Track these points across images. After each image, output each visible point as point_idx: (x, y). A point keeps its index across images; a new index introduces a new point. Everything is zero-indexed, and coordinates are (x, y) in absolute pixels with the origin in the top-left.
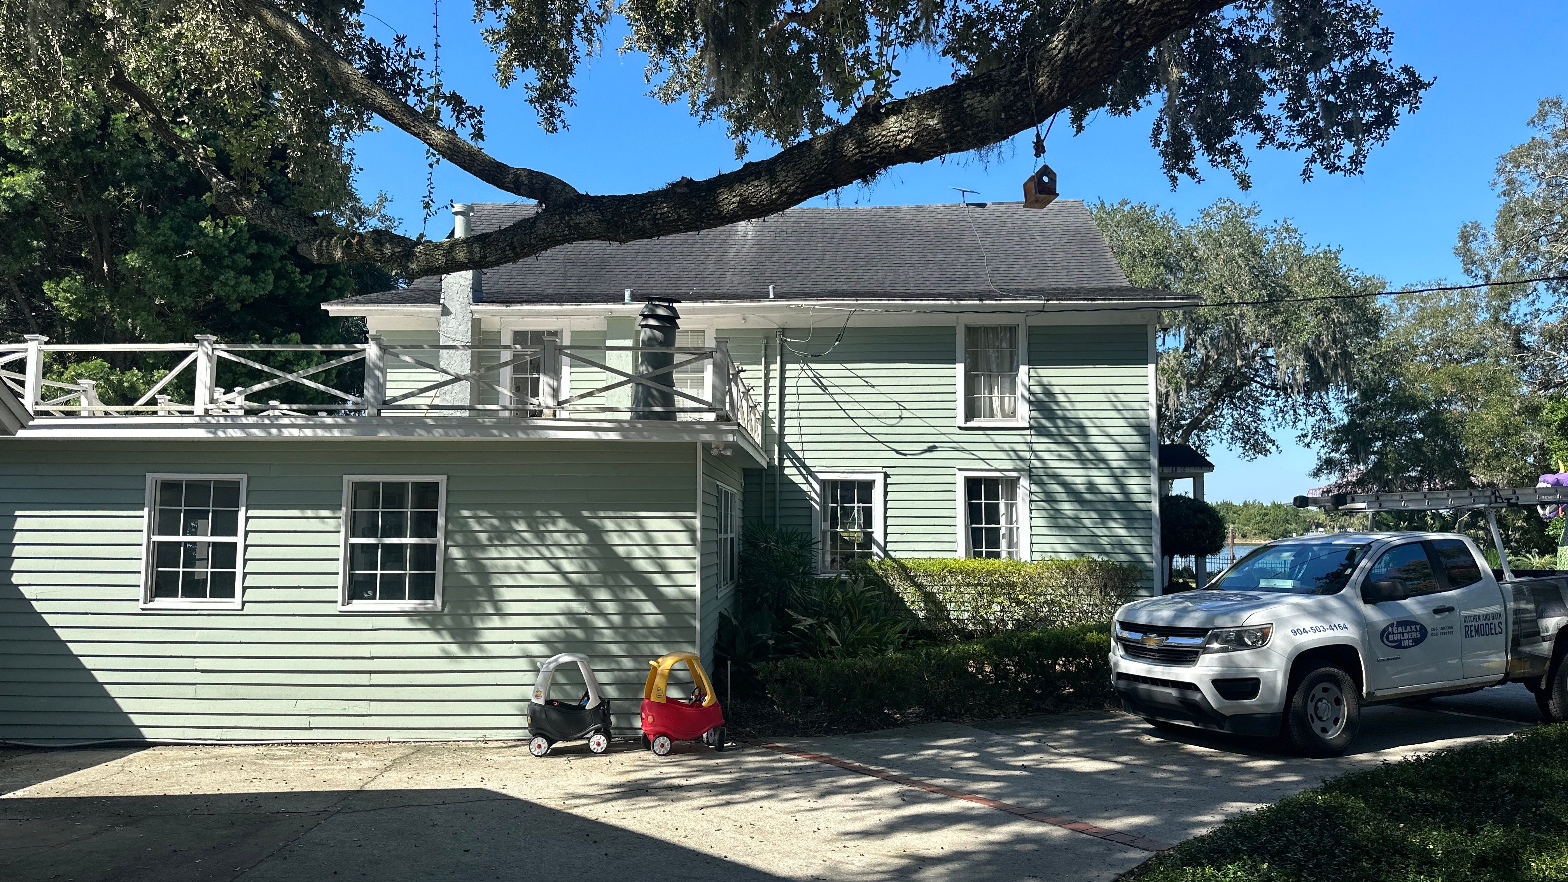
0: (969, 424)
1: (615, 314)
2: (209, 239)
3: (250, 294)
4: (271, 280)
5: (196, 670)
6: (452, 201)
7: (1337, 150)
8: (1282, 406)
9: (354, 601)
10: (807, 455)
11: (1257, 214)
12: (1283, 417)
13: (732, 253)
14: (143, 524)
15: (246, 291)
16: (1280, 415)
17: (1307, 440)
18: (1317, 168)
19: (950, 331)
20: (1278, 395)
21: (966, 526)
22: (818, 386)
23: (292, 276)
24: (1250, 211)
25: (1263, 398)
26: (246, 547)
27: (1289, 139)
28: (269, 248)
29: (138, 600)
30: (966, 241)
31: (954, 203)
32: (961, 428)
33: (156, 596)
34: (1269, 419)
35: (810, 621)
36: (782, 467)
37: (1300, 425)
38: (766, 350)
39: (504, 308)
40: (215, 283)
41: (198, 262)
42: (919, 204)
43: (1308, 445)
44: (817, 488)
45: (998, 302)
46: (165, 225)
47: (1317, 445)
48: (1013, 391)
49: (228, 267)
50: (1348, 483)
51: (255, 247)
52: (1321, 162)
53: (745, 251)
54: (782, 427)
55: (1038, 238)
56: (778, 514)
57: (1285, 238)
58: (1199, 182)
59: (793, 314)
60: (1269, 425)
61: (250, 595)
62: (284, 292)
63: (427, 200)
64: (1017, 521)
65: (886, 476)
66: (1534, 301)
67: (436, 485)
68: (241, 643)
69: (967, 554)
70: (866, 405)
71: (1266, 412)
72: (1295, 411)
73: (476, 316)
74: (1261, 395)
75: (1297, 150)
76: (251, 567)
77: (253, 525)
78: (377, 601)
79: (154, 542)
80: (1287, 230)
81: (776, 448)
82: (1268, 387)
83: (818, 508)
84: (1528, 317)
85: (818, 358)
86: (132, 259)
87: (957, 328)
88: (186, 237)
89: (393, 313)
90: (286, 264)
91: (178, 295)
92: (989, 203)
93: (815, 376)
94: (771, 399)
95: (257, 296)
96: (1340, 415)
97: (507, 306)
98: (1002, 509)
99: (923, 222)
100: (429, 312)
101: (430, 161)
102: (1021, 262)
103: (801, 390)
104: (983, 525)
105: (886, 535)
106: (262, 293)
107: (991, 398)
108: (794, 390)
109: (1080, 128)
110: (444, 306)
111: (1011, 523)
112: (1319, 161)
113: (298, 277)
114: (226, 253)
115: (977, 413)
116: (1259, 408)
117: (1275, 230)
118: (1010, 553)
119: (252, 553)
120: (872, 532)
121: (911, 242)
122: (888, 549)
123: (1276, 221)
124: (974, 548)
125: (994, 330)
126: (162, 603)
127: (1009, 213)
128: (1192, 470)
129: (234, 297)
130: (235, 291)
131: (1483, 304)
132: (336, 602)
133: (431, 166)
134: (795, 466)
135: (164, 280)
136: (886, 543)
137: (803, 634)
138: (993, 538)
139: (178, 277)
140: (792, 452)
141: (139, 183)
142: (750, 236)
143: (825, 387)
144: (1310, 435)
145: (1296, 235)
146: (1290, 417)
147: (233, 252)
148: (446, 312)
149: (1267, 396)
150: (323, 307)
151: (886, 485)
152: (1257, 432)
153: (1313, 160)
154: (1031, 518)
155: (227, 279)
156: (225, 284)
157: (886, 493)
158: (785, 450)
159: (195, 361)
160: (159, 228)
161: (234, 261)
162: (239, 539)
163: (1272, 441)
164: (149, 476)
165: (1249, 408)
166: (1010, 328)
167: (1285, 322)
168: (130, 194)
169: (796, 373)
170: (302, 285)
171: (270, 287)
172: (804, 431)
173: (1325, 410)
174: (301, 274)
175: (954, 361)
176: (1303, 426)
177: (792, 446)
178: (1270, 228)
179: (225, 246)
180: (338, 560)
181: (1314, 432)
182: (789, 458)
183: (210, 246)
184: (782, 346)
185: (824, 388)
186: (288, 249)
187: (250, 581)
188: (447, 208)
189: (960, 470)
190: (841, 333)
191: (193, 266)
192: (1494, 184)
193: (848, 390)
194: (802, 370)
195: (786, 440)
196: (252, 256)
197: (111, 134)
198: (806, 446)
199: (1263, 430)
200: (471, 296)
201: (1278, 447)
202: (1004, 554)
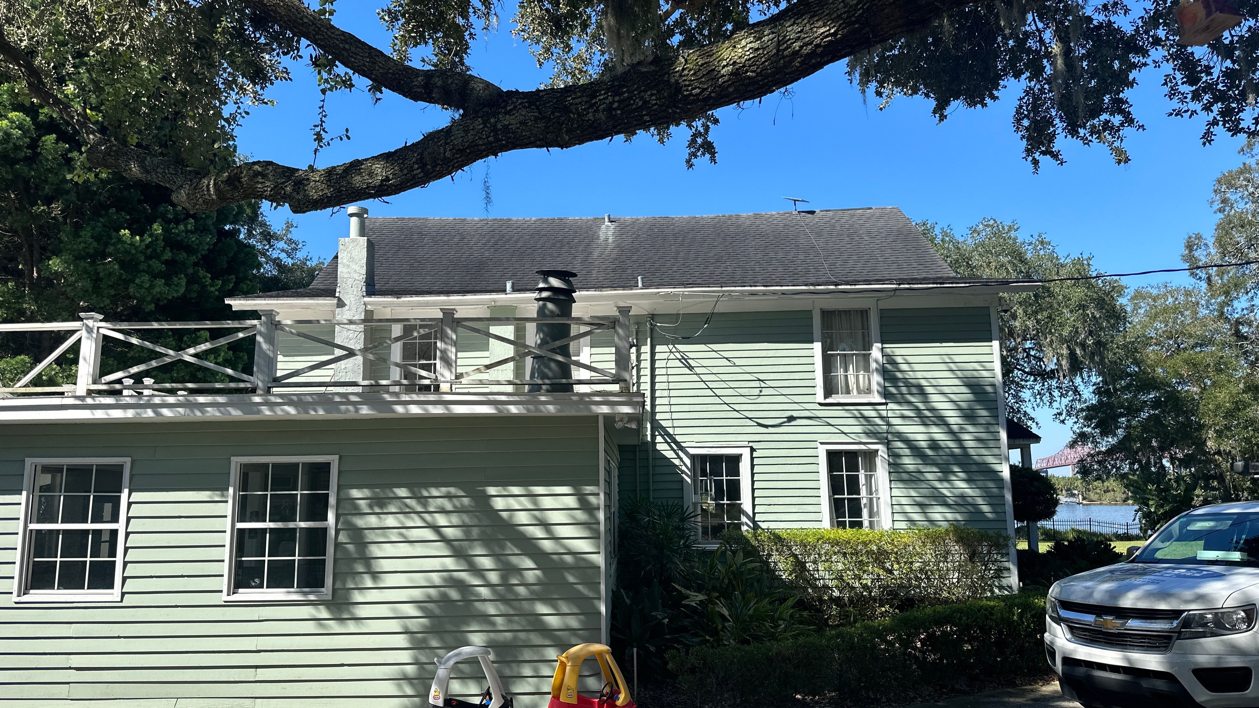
0: (829, 401)
1: (498, 304)
2: (126, 246)
3: (164, 296)
4: (184, 284)
5: (70, 668)
6: (347, 130)
7: (1238, 113)
8: (1040, 389)
9: (240, 590)
10: (678, 431)
11: (1016, 230)
12: (1041, 398)
13: (596, 254)
14: (20, 512)
15: (160, 293)
16: (1038, 397)
17: (1062, 418)
18: (1219, 130)
19: (807, 315)
20: (1035, 380)
21: (830, 497)
22: (686, 367)
23: (204, 280)
24: (1010, 227)
25: (1023, 383)
26: (127, 534)
27: (1182, 106)
28: (183, 255)
29: (11, 593)
30: (802, 241)
31: (787, 211)
32: (821, 404)
33: (33, 588)
34: (1029, 401)
35: (701, 597)
36: (654, 443)
37: (1055, 405)
38: (637, 334)
39: (395, 300)
40: (132, 285)
41: (116, 267)
42: (757, 213)
43: (1063, 422)
44: (688, 462)
45: (853, 287)
46: (86, 234)
47: (1070, 421)
48: (867, 369)
49: (143, 271)
50: (1099, 453)
51: (170, 254)
52: (1224, 125)
53: (607, 252)
54: (653, 405)
55: (866, 238)
56: (652, 488)
57: (1041, 249)
58: (1061, 164)
59: (661, 301)
60: (1030, 406)
61: (130, 585)
62: (196, 295)
63: (318, 129)
64: (877, 490)
65: (753, 450)
66: (1252, 298)
67: (327, 465)
68: (119, 637)
69: (832, 525)
70: (732, 384)
71: (1026, 394)
72: (1050, 393)
73: (369, 307)
74: (1022, 380)
75: (1190, 117)
76: (132, 555)
77: (136, 510)
78: (265, 590)
79: (31, 531)
80: (1042, 243)
81: (649, 426)
82: (1028, 373)
83: (689, 480)
84: (1245, 312)
85: (688, 340)
86: (55, 264)
87: (814, 312)
88: (106, 245)
89: (291, 306)
90: (198, 271)
91: (97, 297)
92: (817, 211)
93: (683, 358)
94: (643, 379)
95: (170, 298)
96: (1088, 394)
97: (398, 298)
98: (862, 480)
99: (762, 226)
100: (325, 305)
101: (323, 87)
102: (855, 257)
103: (670, 371)
104: (846, 496)
105: (754, 506)
106: (175, 295)
107: (846, 376)
108: (663, 371)
109: (942, 118)
110: (339, 299)
111: (871, 494)
112: (1221, 123)
113: (209, 281)
114: (142, 259)
115: (834, 390)
116: (1021, 391)
117: (1031, 243)
118: (871, 523)
119: (133, 540)
120: (741, 504)
121: (753, 243)
122: (756, 519)
123: (1032, 236)
124: (837, 518)
125: (847, 313)
126: (37, 595)
127: (836, 219)
128: (1021, 442)
129: (149, 299)
130: (149, 292)
131: (1203, 302)
132: (221, 591)
133: (324, 91)
134: (667, 442)
135: (85, 283)
136: (754, 514)
137: (694, 610)
138: (856, 509)
139: (97, 280)
140: (663, 428)
141: (65, 197)
142: (610, 240)
143: (693, 368)
144: (1064, 413)
145: (1050, 247)
146: (1046, 398)
147: (149, 258)
148: (341, 304)
149: (1026, 381)
150: (226, 302)
151: (752, 459)
152: (1019, 411)
153: (1215, 123)
154: (891, 488)
155: (142, 282)
156: (140, 286)
157: (753, 466)
158: (657, 426)
159: (79, 340)
160: (81, 236)
161: (149, 266)
162: (120, 526)
163: (1032, 419)
164: (29, 461)
165: (1012, 391)
166: (862, 312)
167: (1050, 317)
168: (57, 209)
169: (665, 356)
170: (212, 289)
171: (182, 290)
172: (674, 408)
173: (1076, 391)
174: (212, 279)
175: (812, 342)
176: (1058, 406)
177: (664, 423)
178: (1027, 241)
179: (141, 252)
180: (224, 546)
181: (1067, 411)
182: (660, 435)
183: (127, 252)
184: (652, 330)
185: (691, 368)
186: (200, 256)
187: (131, 570)
188: (341, 139)
189: (822, 443)
190: (709, 318)
191: (111, 270)
192: (1212, 203)
193: (715, 370)
194: (671, 352)
195: (657, 418)
196: (166, 262)
197: (40, 153)
198: (676, 423)
199: (1024, 410)
200: (364, 289)
201: (1037, 424)
202: (866, 523)
